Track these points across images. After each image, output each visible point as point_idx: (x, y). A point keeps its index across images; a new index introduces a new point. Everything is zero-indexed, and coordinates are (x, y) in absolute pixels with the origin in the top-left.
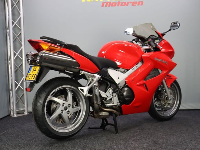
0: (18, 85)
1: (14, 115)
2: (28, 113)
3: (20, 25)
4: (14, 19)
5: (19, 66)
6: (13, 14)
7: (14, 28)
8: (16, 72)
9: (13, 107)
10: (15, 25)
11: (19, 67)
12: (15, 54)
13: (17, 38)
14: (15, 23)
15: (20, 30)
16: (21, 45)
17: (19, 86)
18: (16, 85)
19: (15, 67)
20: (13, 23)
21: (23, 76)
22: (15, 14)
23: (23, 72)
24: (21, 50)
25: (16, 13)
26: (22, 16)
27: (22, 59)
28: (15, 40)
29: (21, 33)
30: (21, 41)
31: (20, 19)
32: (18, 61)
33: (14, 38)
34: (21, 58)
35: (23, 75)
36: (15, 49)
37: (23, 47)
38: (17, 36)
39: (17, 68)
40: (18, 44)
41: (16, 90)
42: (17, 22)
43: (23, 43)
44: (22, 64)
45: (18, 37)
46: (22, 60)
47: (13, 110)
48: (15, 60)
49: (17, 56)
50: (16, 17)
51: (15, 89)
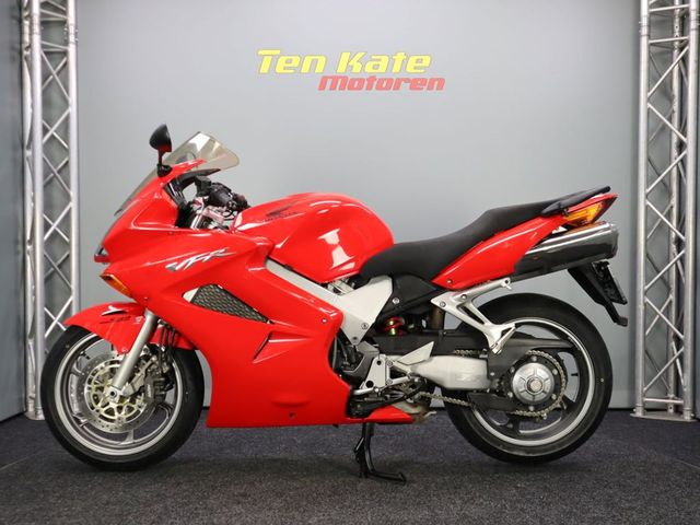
0: (52, 321)
1: (36, 414)
3: (66, 138)
4: (48, 119)
5: (60, 262)
6: (46, 103)
7: (46, 147)
8: (48, 280)
9: (35, 388)
10: (53, 136)
11: (60, 266)
12: (47, 227)
13: (55, 176)
14: (52, 131)
15: (67, 151)
16: (68, 198)
17: (57, 325)
18: (48, 321)
19: (47, 264)
20: (45, 131)
21: (69, 292)
22: (53, 101)
23: (69, 280)
24: (68, 215)
25: (56, 98)
26: (72, 110)
27: (70, 242)
28: (51, 180)
29: (67, 162)
30: (68, 186)
31: (67, 118)
32: (56, 246)
33: (45, 175)
34: (67, 239)
35: (70, 289)
36: (49, 208)
37: (73, 205)
38: (55, 171)
39: (52, 269)
40: (57, 195)
41: (46, 335)
42: (58, 128)
43: (73, 193)
44: (68, 257)
45: (59, 172)
46: (68, 245)
47: (34, 400)
48: (48, 245)
49: (55, 231)
50: (54, 112)
51: (42, 334)
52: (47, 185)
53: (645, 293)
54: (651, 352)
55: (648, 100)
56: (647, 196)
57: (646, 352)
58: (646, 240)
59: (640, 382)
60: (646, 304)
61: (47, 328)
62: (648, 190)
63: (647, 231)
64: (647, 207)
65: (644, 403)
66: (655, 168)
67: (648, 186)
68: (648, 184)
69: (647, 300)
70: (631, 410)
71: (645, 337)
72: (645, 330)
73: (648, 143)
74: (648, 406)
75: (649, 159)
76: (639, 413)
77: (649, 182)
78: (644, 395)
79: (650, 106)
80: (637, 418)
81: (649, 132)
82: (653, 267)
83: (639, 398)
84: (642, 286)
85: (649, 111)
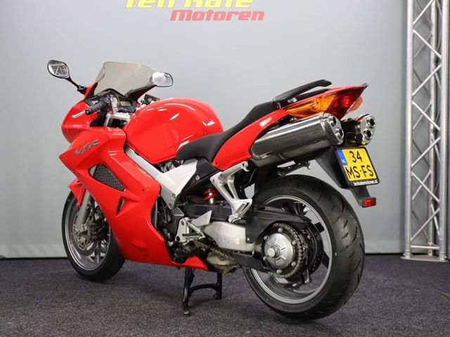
53: (412, 169)
56: (413, 98)
57: (413, 212)
58: (412, 131)
59: (408, 233)
60: (412, 177)
62: (413, 94)
63: (413, 124)
64: (413, 106)
65: (411, 249)
66: (418, 78)
67: (413, 90)
68: (413, 89)
69: (413, 174)
70: (401, 254)
71: (412, 201)
72: (412, 195)
73: (414, 59)
74: (414, 251)
75: (414, 71)
76: (407, 257)
78: (411, 243)
79: (415, 31)
80: (407, 260)
81: (414, 51)
82: (417, 150)
83: (408, 245)
84: (409, 164)
85: (414, 35)
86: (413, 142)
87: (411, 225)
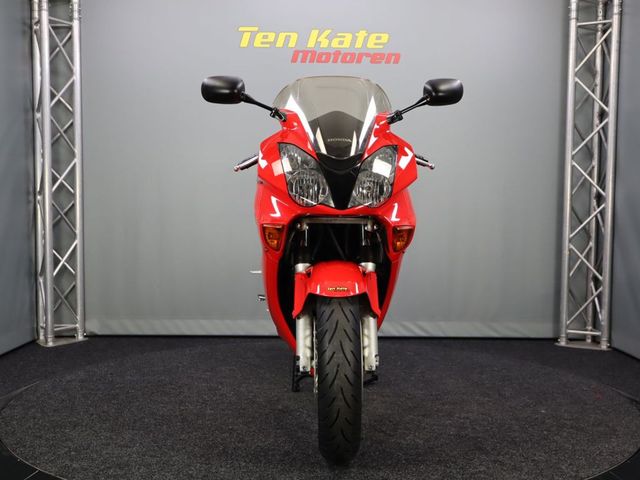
0: (60, 261)
1: (46, 341)
2: (85, 337)
3: (71, 101)
4: (56, 86)
5: (66, 210)
6: (54, 72)
7: (53, 110)
8: (56, 226)
9: (46, 319)
10: (59, 100)
11: (66, 214)
12: (54, 180)
13: (61, 135)
14: (58, 96)
15: (72, 114)
16: (73, 155)
17: (64, 265)
18: (56, 262)
19: (55, 212)
20: (53, 96)
21: (74, 237)
22: (60, 70)
23: (75, 227)
24: (73, 170)
25: (62, 68)
26: (77, 77)
27: (75, 193)
28: (58, 139)
29: (72, 124)
30: (73, 144)
31: (72, 84)
32: (63, 196)
33: (53, 135)
34: (72, 191)
35: (75, 234)
36: (57, 164)
37: (77, 160)
38: (62, 131)
39: (59, 216)
40: (63, 151)
41: (55, 274)
42: (64, 93)
43: (77, 150)
44: (73, 205)
45: (65, 132)
46: (73, 195)
47: (45, 329)
48: (55, 195)
49: (62, 184)
50: (61, 80)
51: (51, 273)
52: (55, 144)
53: (570, 241)
54: (574, 291)
55: (576, 74)
56: (573, 157)
57: (570, 291)
58: (572, 196)
59: (564, 316)
60: (570, 250)
61: (55, 268)
62: (574, 153)
64: (573, 167)
65: (567, 334)
66: (580, 135)
67: (574, 149)
68: (574, 147)
69: (572, 246)
70: (556, 340)
71: (569, 278)
72: (569, 271)
73: (576, 113)
74: (570, 336)
75: (575, 127)
76: (563, 343)
77: (575, 145)
78: (567, 327)
79: (577, 80)
80: (562, 347)
81: (576, 103)
82: (577, 218)
83: (563, 329)
84: (567, 234)
85: (576, 84)
86: (572, 209)
87: (568, 307)
